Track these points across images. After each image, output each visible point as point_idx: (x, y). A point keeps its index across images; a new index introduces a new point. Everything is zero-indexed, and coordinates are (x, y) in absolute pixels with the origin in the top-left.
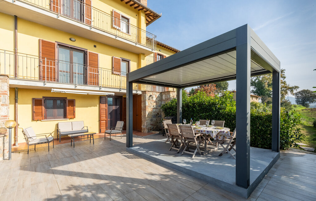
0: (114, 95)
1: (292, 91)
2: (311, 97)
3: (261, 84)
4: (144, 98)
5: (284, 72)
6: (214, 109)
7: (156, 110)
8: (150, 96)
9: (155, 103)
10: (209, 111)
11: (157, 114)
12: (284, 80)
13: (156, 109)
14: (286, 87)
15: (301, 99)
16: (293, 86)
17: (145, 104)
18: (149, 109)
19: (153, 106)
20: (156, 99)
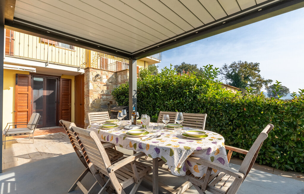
0: (35, 71)
1: (266, 84)
2: (281, 91)
3: (237, 77)
4: (87, 79)
5: (259, 66)
6: (188, 93)
7: (108, 97)
8: (97, 75)
9: (106, 87)
10: (180, 97)
11: (109, 102)
12: (259, 74)
13: (107, 95)
14: (261, 81)
15: (272, 93)
16: (267, 79)
17: (88, 87)
18: (95, 95)
19: (103, 91)
20: (108, 80)
